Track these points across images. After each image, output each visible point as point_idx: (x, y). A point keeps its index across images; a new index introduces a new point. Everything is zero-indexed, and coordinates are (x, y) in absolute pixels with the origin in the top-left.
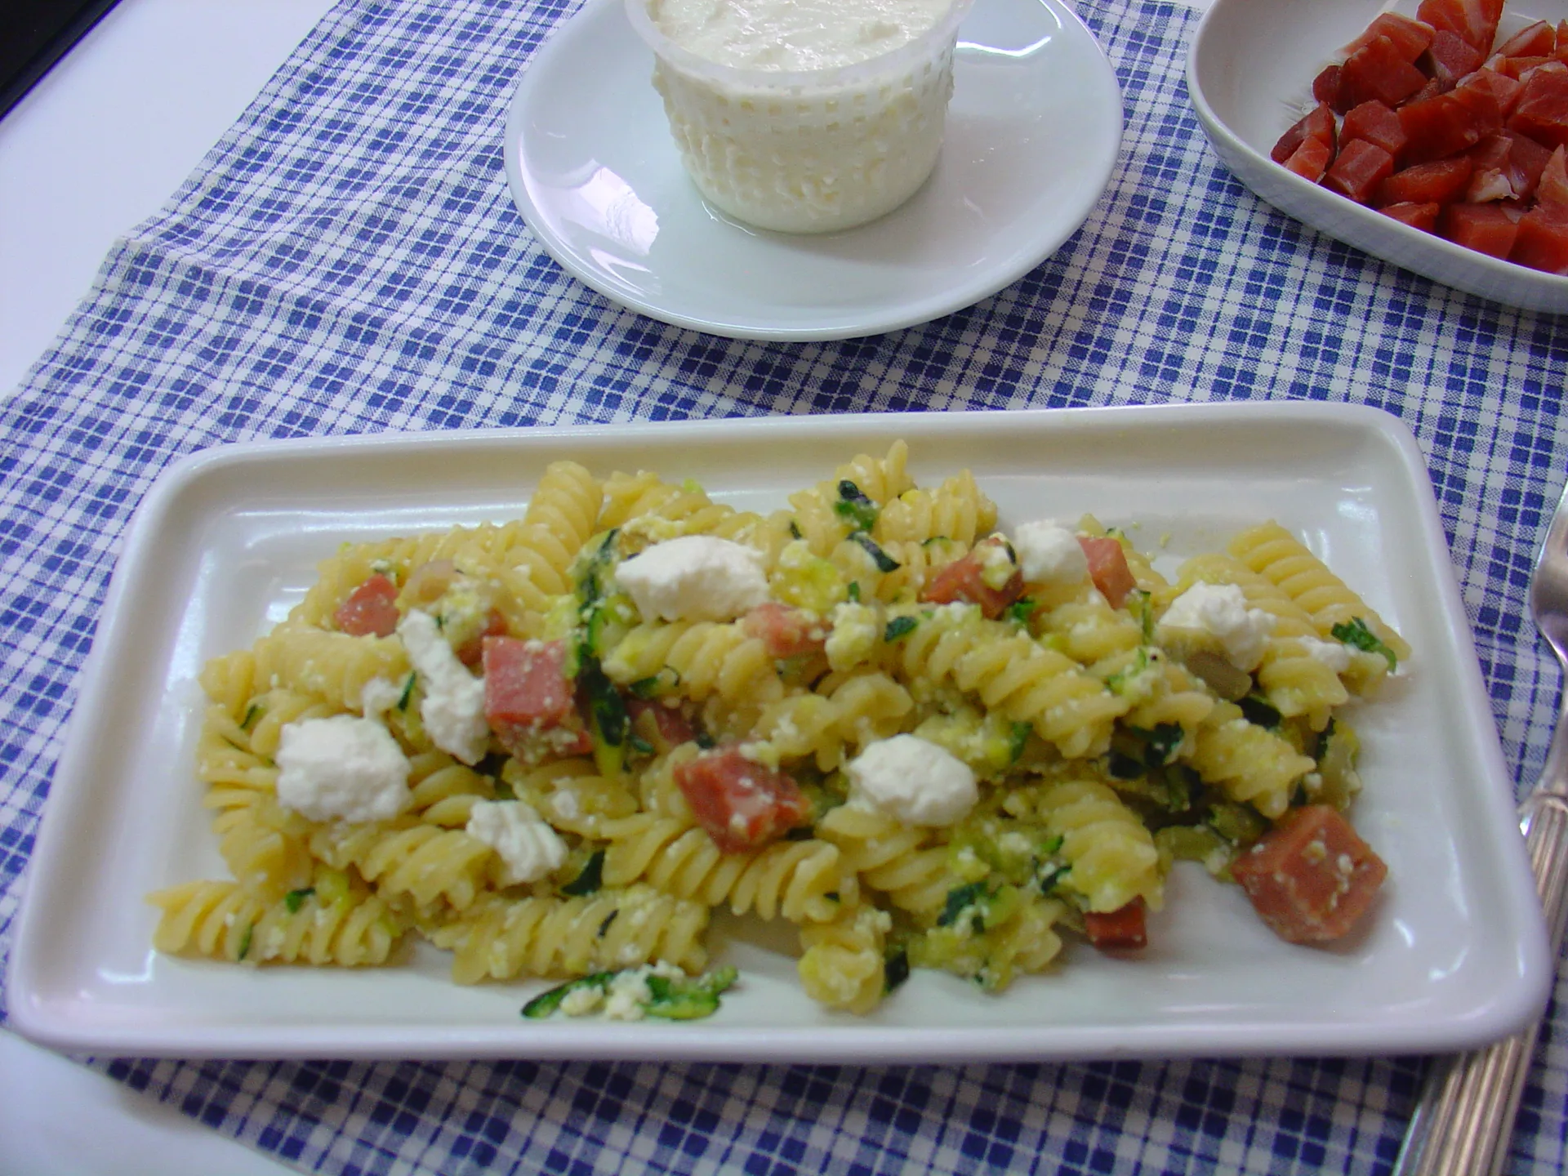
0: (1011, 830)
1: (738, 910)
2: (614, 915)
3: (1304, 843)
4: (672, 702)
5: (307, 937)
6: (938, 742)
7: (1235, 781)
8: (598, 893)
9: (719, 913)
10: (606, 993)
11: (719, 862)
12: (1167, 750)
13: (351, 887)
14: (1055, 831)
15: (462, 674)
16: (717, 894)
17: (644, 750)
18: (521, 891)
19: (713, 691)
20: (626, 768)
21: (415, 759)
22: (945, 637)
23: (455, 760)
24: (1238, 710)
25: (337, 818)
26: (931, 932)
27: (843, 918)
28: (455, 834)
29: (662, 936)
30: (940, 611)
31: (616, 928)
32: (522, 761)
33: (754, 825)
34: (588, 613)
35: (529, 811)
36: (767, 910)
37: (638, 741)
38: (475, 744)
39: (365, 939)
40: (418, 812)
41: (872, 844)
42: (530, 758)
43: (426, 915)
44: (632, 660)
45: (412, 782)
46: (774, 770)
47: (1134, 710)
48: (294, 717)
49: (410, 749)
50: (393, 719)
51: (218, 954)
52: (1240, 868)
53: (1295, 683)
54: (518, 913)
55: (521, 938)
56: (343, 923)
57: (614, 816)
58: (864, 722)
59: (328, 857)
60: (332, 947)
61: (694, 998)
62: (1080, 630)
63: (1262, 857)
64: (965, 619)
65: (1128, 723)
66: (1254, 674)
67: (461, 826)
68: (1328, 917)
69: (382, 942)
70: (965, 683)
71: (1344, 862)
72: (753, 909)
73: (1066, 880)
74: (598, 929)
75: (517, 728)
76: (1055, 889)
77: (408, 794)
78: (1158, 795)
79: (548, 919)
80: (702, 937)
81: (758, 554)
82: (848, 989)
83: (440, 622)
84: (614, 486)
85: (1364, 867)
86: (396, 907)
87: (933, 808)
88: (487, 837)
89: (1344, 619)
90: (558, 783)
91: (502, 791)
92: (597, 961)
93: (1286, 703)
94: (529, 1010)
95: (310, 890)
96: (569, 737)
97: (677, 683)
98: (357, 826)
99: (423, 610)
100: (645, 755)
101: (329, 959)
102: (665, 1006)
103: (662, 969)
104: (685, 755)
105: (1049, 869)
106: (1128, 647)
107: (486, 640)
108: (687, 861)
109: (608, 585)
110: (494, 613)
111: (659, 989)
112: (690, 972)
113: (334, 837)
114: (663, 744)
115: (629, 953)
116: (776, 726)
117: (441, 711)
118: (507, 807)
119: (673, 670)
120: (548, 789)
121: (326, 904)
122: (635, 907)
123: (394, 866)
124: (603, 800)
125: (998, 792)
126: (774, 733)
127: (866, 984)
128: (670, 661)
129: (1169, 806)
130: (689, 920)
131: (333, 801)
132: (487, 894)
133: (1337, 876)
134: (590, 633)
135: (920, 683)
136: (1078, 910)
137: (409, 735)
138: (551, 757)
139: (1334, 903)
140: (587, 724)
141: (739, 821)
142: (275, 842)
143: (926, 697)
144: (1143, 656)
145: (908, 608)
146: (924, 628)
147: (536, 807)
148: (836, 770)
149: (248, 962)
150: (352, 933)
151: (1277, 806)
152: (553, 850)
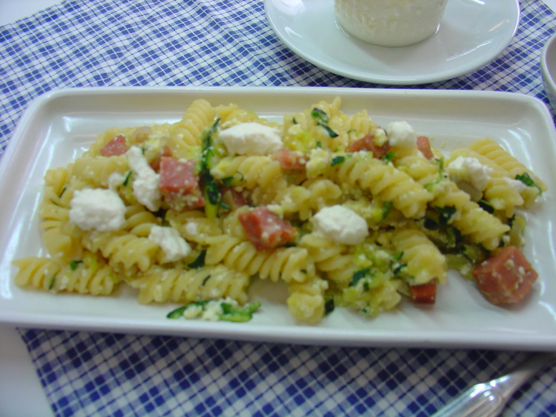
0: (381, 249)
1: (263, 276)
2: (209, 277)
3: (505, 261)
4: (239, 189)
5: (78, 281)
6: (352, 209)
7: (476, 233)
8: (203, 268)
9: (254, 278)
10: (204, 309)
11: (255, 256)
12: (449, 217)
13: (98, 261)
14: (400, 250)
15: (151, 172)
16: (254, 270)
17: (226, 208)
18: (170, 265)
19: (257, 185)
20: (218, 216)
21: (129, 208)
22: (357, 165)
23: (146, 209)
24: (477, 205)
25: (94, 229)
26: (345, 290)
27: (308, 281)
28: (143, 239)
29: (229, 286)
30: (355, 154)
31: (209, 282)
32: (174, 210)
33: (272, 237)
34: (205, 152)
35: (176, 232)
36: (275, 277)
37: (223, 204)
38: (155, 202)
39: (102, 283)
40: (128, 230)
41: (322, 250)
42: (178, 208)
43: (129, 274)
44: (223, 169)
45: (127, 216)
46: (281, 217)
47: (436, 199)
48: (80, 189)
49: (127, 203)
50: (121, 190)
51: (40, 288)
52: (476, 272)
53: (501, 196)
54: (167, 275)
55: (169, 285)
56: (94, 276)
57: (211, 235)
58: (320, 199)
59: (89, 246)
60: (88, 286)
61: (242, 314)
62: (414, 166)
63: (486, 266)
64: (366, 157)
65: (433, 206)
66: (484, 192)
67: (146, 236)
68: (514, 292)
69: (109, 284)
70: (364, 185)
71: (521, 270)
72: (269, 278)
73: (404, 270)
74: (201, 282)
75: (173, 193)
76: (399, 274)
77: (124, 221)
78: (443, 238)
79: (180, 278)
80: (246, 289)
81: (279, 131)
82: (309, 312)
83: (144, 150)
84: (221, 109)
85: (529, 273)
86: (117, 270)
87: (349, 235)
88: (157, 241)
89: (521, 173)
90: (188, 220)
91: (165, 224)
92: (201, 296)
93: (497, 204)
94: (170, 316)
95: (81, 262)
96: (195, 199)
97: (242, 180)
98: (102, 233)
99: (137, 146)
100: (226, 211)
101: (87, 291)
102: (228, 316)
103: (228, 300)
104: (244, 210)
105: (396, 265)
106: (434, 173)
107: (163, 158)
108: (241, 255)
109: (215, 140)
110: (166, 148)
111: (226, 310)
112: (241, 304)
113: (92, 237)
114: (234, 206)
115: (215, 293)
116: (283, 199)
117: (141, 186)
118: (166, 230)
119: (240, 174)
120: (184, 223)
121: (87, 267)
122: (218, 274)
123: (116, 250)
124: (207, 228)
125: (376, 234)
126: (282, 202)
127: (317, 310)
128: (240, 170)
129: (447, 244)
130: (241, 281)
131: (91, 221)
132: (154, 266)
133: (518, 275)
134: (206, 160)
135: (345, 185)
136: (408, 284)
137: (127, 197)
138: (187, 209)
139: (517, 286)
140: (203, 195)
141: (265, 235)
142: (66, 240)
143: (347, 192)
144: (441, 176)
145: (342, 153)
146: (348, 161)
147: (179, 230)
148: (307, 221)
149: (53, 291)
150: (97, 280)
151: (494, 244)
152: (184, 249)
